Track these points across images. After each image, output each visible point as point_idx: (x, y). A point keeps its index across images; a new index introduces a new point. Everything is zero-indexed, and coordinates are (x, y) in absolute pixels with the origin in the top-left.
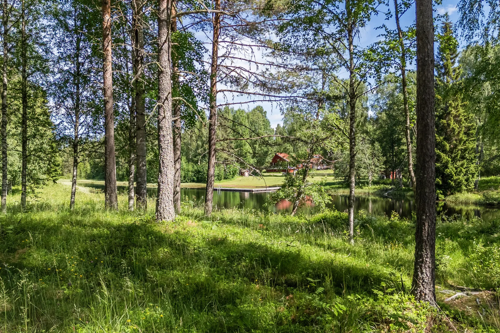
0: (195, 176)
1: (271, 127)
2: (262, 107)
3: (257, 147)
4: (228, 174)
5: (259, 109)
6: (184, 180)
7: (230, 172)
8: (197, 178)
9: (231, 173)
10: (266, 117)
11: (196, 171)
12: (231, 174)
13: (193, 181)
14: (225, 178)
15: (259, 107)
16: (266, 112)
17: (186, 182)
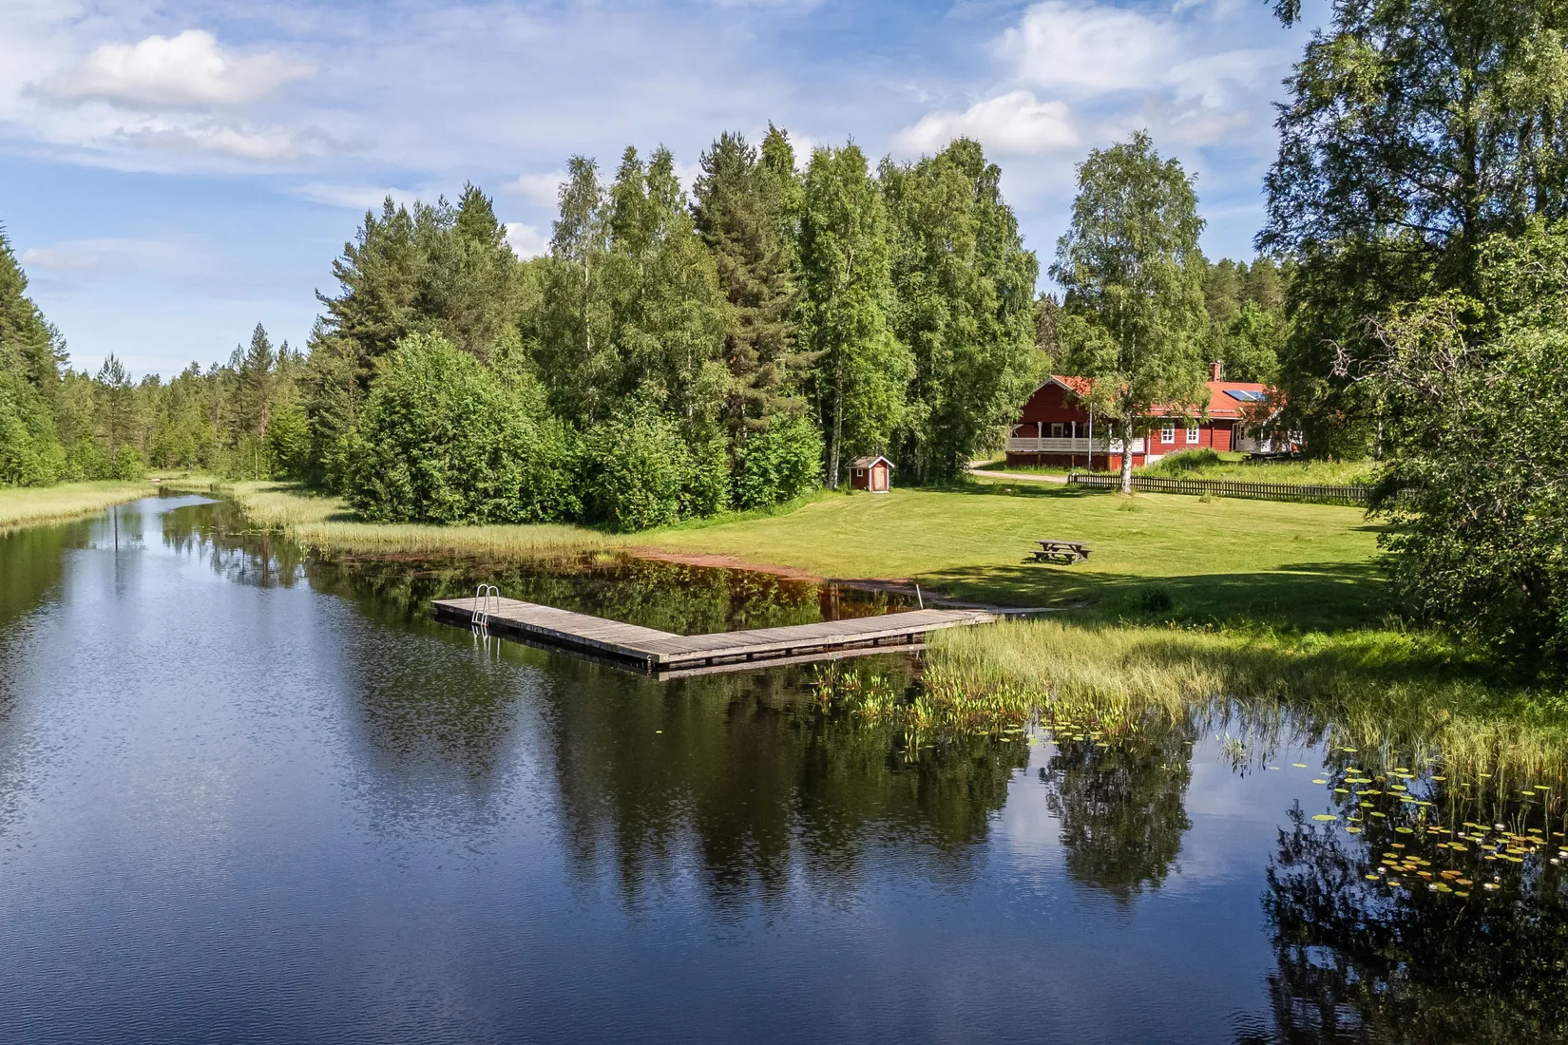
0: (575, 489)
1: (1024, 246)
2: (977, 147)
3: (936, 344)
4: (756, 480)
5: (965, 157)
6: (524, 507)
7: (764, 473)
8: (587, 500)
9: (774, 475)
10: (995, 193)
11: (584, 461)
12: (768, 482)
13: (567, 517)
14: (740, 503)
15: (964, 144)
16: (995, 170)
17: (534, 519)
